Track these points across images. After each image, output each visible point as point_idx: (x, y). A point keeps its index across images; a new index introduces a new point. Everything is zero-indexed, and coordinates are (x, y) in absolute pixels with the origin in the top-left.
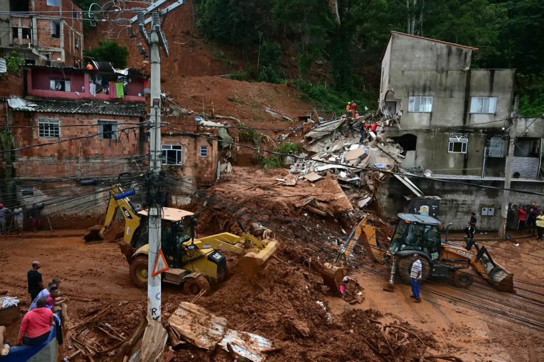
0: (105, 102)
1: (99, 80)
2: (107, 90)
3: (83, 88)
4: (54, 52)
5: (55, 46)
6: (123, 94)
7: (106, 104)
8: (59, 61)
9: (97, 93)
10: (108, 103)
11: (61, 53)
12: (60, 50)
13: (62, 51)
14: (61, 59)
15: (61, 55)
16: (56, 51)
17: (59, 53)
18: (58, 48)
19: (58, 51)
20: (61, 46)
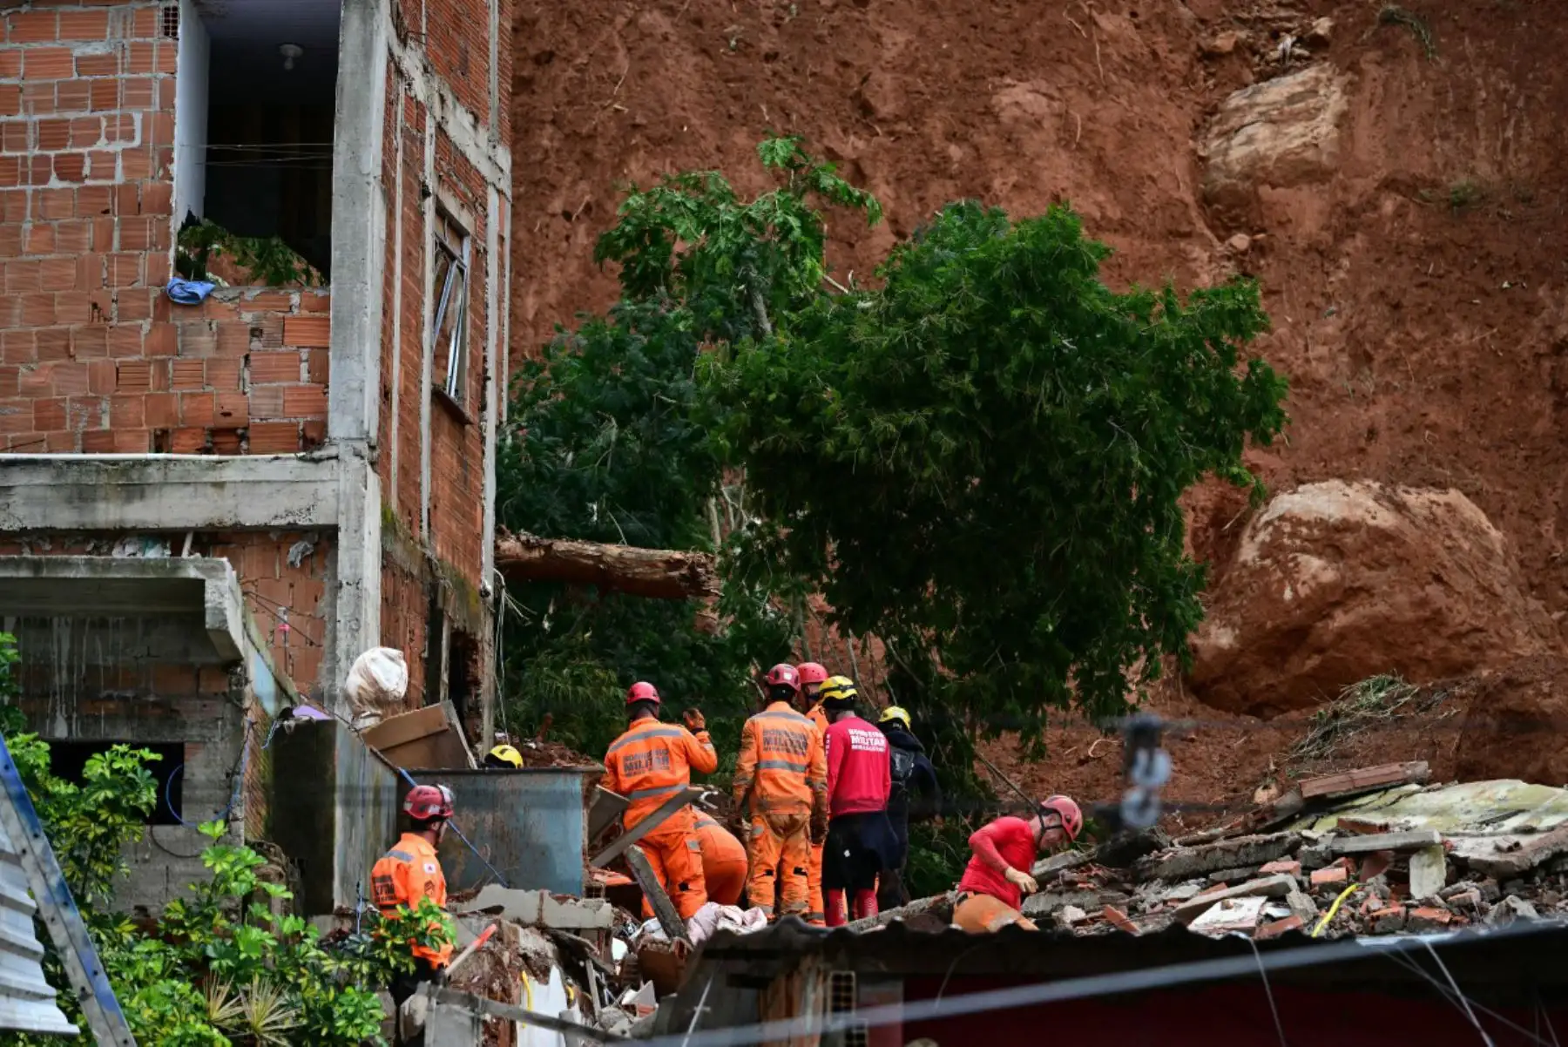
4: (211, 536)
5: (227, 437)
8: (383, 699)
11: (340, 535)
12: (321, 495)
13: (353, 515)
14: (392, 659)
15: (340, 577)
16: (255, 513)
17: (295, 552)
18: (289, 465)
19: (290, 519)
20: (339, 427)
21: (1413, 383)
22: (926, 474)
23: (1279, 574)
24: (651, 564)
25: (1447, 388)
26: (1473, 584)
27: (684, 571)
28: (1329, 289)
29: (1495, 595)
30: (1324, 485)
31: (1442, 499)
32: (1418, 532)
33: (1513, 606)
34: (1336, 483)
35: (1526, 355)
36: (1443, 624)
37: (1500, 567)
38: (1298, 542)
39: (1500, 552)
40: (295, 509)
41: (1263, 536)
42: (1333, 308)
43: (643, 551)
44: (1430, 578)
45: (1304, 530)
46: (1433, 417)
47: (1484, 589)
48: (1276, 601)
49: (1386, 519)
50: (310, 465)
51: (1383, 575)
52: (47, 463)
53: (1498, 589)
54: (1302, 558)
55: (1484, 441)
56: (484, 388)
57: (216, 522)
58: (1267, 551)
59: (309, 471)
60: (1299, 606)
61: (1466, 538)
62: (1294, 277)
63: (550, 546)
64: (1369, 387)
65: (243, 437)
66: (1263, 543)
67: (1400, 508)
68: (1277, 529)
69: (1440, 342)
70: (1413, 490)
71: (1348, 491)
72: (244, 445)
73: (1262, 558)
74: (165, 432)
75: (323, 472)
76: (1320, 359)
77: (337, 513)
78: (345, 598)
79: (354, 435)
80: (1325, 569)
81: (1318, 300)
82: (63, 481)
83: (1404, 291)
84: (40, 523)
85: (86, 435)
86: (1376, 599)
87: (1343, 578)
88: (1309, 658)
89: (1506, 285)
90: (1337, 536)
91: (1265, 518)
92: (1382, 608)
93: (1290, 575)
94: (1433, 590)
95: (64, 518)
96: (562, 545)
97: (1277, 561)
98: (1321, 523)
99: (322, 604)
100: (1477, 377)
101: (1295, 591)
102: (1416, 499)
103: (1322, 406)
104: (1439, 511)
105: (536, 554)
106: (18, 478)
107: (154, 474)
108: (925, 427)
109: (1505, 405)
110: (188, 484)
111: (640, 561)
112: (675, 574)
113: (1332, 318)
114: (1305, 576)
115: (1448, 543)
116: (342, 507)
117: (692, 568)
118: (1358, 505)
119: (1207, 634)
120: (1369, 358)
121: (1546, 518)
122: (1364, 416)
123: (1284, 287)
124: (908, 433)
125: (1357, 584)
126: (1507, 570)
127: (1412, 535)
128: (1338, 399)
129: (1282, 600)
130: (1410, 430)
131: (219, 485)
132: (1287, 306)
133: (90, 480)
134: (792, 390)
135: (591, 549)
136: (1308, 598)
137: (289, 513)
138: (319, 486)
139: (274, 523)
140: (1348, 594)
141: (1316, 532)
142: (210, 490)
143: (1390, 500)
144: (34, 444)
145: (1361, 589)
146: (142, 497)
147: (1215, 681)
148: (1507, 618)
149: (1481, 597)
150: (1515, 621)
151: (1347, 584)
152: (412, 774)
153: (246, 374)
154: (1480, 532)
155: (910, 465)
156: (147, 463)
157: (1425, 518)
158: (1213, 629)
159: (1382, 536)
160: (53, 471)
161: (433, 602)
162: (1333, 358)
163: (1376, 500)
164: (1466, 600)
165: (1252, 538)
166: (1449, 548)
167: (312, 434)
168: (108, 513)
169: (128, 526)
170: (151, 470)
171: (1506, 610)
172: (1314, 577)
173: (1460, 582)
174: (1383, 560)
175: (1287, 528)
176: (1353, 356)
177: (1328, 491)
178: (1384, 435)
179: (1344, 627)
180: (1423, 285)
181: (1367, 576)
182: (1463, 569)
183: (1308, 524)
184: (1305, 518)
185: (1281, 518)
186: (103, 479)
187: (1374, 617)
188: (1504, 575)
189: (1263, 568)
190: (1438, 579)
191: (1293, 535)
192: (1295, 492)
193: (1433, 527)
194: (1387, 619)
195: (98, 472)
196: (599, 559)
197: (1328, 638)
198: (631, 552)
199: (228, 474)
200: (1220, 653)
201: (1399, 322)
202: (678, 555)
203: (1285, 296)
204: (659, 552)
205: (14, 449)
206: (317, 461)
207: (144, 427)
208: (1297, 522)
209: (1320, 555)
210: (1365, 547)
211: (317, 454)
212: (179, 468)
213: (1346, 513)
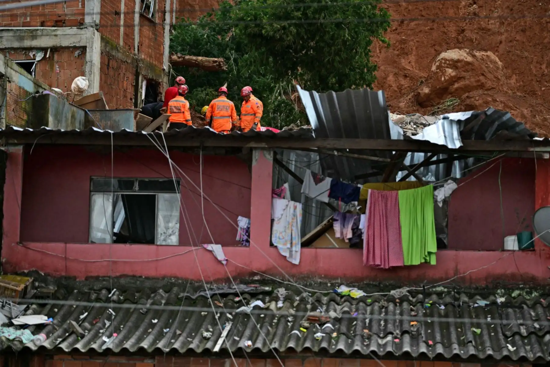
0: (343, 290)
1: (318, 180)
2: (356, 230)
3: (243, 222)
4: (55, 50)
5: (60, 23)
6: (432, 247)
7: (349, 299)
8: (80, 91)
9: (305, 245)
10: (357, 293)
11: (87, 49)
12: (82, 38)
13: (91, 43)
14: (84, 80)
15: (87, 60)
16: (65, 43)
17: (77, 53)
18: (74, 30)
19: (74, 44)
20: (88, 20)
21: (513, 29)
22: (289, 39)
23: (441, 74)
24: (209, 62)
25: (522, 31)
26: (493, 76)
27: (217, 63)
28: (496, 6)
29: (499, 79)
30: (454, 50)
31: (485, 54)
32: (478, 63)
33: (504, 82)
34: (457, 50)
35: (544, 22)
36: (484, 87)
37: (501, 72)
38: (446, 65)
39: (501, 68)
40: (76, 42)
41: (437, 64)
42: (496, 11)
43: (207, 58)
44: (481, 75)
45: (448, 62)
46: (518, 38)
47: (495, 77)
48: (439, 80)
49: (469, 59)
50: (79, 30)
51: (468, 74)
52: (12, 30)
53: (500, 77)
54: (447, 69)
55: (531, 44)
56: (164, 15)
57: (55, 45)
58: (438, 67)
59: (80, 31)
60: (445, 82)
61: (492, 64)
62: (487, 3)
63: (184, 57)
64: (503, 31)
65: (64, 23)
66: (437, 65)
67: (474, 56)
68: (441, 62)
69: (522, 19)
70: (478, 52)
71: (460, 52)
72: (64, 25)
73: (437, 69)
74: (44, 22)
75: (83, 32)
76: (492, 24)
77: (87, 42)
78: (88, 66)
79: (91, 22)
80: (452, 72)
81: (493, 9)
82: (16, 35)
83: (514, 6)
84: (10, 46)
85: (23, 22)
86: (466, 80)
87: (457, 74)
88: (448, 95)
89: (540, 4)
90: (456, 64)
91: (438, 59)
92: (467, 82)
93: (444, 74)
94: (482, 78)
95: (16, 45)
96: (187, 57)
97: (440, 70)
98: (452, 60)
99: (83, 67)
100: (530, 28)
101: (445, 78)
102: (478, 54)
103: (489, 35)
104: (484, 57)
105: (181, 59)
106: (5, 34)
107: (39, 33)
108: (287, 26)
109: (537, 35)
110: (48, 35)
111: (206, 61)
112: (215, 64)
113: (496, 13)
114: (447, 74)
115: (486, 65)
116: (88, 41)
117: (219, 62)
118: (462, 55)
119: (422, 90)
120: (503, 23)
121: (544, 63)
122: (499, 38)
123: (484, 5)
124: (284, 28)
125: (461, 76)
126: (502, 72)
127: (476, 63)
128: (494, 33)
129: (441, 80)
130: (511, 41)
131: (56, 35)
132: (484, 10)
133: (23, 34)
134: (256, 17)
135: (194, 58)
136: (448, 79)
137: (74, 43)
138: (82, 35)
139: (70, 45)
140: (458, 79)
141: (451, 62)
142: (54, 37)
143: (471, 54)
144: (9, 25)
145: (462, 77)
146: (36, 39)
147: (425, 102)
148: (502, 85)
149: (495, 79)
150: (504, 86)
151: (458, 76)
152: (89, 111)
153: (65, 6)
154: (496, 63)
155: (285, 36)
156: (37, 30)
157: (481, 59)
158: (424, 88)
159: (468, 63)
160: (13, 32)
161: (137, 70)
162: (495, 24)
163: (467, 54)
164: (491, 80)
165: (435, 64)
166: (486, 67)
167: (81, 22)
168: (27, 43)
169: (33, 46)
170: (38, 32)
171: (501, 83)
172: (450, 74)
173: (490, 76)
174: (468, 70)
175: (443, 62)
176: (500, 23)
177: (455, 52)
178: (504, 43)
179: (457, 88)
180: (519, 4)
181: (464, 74)
182: (490, 72)
183: (449, 60)
184: (448, 59)
185: (442, 59)
186: (26, 34)
187: (465, 85)
188: (501, 74)
189: (437, 72)
190: (483, 75)
191: (444, 63)
192: (446, 52)
193: (483, 61)
194: (469, 85)
195: (25, 32)
196: (196, 60)
197: (453, 90)
198: (204, 59)
199: (58, 33)
200: (425, 94)
201: (512, 14)
202: (216, 59)
203: (484, 8)
204: (212, 59)
205: (5, 26)
206: (82, 29)
207: (38, 20)
208: (446, 60)
209: (451, 68)
210: (463, 66)
211: (81, 27)
212: (46, 31)
213: (459, 58)
